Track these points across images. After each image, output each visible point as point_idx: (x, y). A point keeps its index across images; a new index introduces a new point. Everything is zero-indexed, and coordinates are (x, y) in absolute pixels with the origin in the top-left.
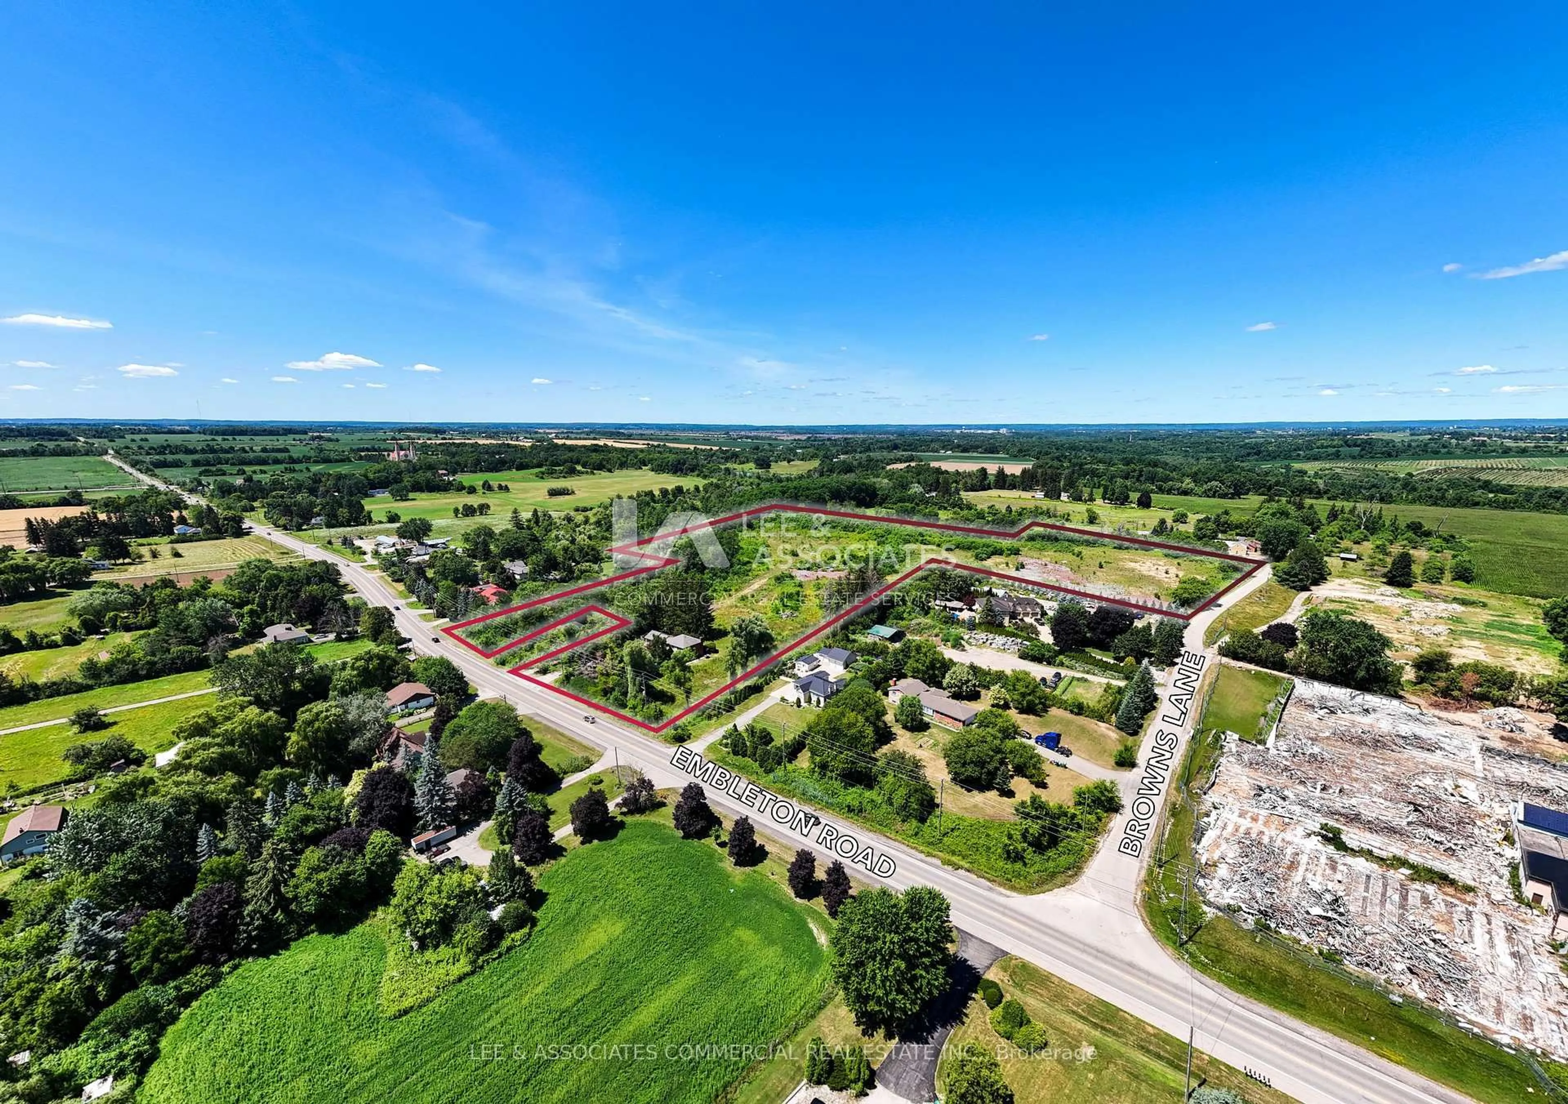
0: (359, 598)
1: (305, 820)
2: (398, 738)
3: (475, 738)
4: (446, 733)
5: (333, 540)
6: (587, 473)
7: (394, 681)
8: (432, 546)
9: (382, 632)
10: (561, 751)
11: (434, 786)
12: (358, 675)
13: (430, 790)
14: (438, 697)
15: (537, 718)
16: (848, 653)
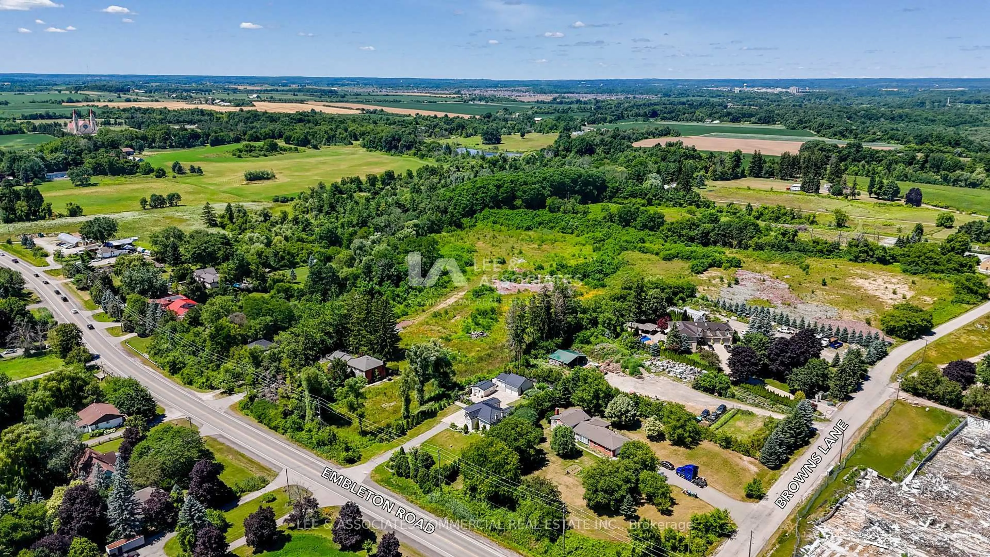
0: (45, 309)
1: (15, 528)
2: (91, 458)
3: (161, 459)
4: (134, 455)
5: (13, 239)
6: (290, 150)
7: (84, 401)
8: (118, 247)
9: (70, 349)
10: (241, 471)
11: (124, 502)
12: (52, 396)
13: (120, 505)
14: (127, 418)
15: (221, 440)
16: (523, 379)
